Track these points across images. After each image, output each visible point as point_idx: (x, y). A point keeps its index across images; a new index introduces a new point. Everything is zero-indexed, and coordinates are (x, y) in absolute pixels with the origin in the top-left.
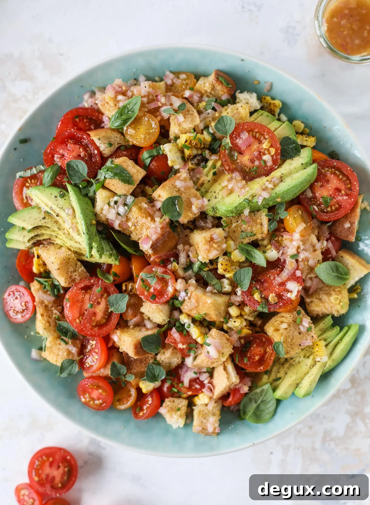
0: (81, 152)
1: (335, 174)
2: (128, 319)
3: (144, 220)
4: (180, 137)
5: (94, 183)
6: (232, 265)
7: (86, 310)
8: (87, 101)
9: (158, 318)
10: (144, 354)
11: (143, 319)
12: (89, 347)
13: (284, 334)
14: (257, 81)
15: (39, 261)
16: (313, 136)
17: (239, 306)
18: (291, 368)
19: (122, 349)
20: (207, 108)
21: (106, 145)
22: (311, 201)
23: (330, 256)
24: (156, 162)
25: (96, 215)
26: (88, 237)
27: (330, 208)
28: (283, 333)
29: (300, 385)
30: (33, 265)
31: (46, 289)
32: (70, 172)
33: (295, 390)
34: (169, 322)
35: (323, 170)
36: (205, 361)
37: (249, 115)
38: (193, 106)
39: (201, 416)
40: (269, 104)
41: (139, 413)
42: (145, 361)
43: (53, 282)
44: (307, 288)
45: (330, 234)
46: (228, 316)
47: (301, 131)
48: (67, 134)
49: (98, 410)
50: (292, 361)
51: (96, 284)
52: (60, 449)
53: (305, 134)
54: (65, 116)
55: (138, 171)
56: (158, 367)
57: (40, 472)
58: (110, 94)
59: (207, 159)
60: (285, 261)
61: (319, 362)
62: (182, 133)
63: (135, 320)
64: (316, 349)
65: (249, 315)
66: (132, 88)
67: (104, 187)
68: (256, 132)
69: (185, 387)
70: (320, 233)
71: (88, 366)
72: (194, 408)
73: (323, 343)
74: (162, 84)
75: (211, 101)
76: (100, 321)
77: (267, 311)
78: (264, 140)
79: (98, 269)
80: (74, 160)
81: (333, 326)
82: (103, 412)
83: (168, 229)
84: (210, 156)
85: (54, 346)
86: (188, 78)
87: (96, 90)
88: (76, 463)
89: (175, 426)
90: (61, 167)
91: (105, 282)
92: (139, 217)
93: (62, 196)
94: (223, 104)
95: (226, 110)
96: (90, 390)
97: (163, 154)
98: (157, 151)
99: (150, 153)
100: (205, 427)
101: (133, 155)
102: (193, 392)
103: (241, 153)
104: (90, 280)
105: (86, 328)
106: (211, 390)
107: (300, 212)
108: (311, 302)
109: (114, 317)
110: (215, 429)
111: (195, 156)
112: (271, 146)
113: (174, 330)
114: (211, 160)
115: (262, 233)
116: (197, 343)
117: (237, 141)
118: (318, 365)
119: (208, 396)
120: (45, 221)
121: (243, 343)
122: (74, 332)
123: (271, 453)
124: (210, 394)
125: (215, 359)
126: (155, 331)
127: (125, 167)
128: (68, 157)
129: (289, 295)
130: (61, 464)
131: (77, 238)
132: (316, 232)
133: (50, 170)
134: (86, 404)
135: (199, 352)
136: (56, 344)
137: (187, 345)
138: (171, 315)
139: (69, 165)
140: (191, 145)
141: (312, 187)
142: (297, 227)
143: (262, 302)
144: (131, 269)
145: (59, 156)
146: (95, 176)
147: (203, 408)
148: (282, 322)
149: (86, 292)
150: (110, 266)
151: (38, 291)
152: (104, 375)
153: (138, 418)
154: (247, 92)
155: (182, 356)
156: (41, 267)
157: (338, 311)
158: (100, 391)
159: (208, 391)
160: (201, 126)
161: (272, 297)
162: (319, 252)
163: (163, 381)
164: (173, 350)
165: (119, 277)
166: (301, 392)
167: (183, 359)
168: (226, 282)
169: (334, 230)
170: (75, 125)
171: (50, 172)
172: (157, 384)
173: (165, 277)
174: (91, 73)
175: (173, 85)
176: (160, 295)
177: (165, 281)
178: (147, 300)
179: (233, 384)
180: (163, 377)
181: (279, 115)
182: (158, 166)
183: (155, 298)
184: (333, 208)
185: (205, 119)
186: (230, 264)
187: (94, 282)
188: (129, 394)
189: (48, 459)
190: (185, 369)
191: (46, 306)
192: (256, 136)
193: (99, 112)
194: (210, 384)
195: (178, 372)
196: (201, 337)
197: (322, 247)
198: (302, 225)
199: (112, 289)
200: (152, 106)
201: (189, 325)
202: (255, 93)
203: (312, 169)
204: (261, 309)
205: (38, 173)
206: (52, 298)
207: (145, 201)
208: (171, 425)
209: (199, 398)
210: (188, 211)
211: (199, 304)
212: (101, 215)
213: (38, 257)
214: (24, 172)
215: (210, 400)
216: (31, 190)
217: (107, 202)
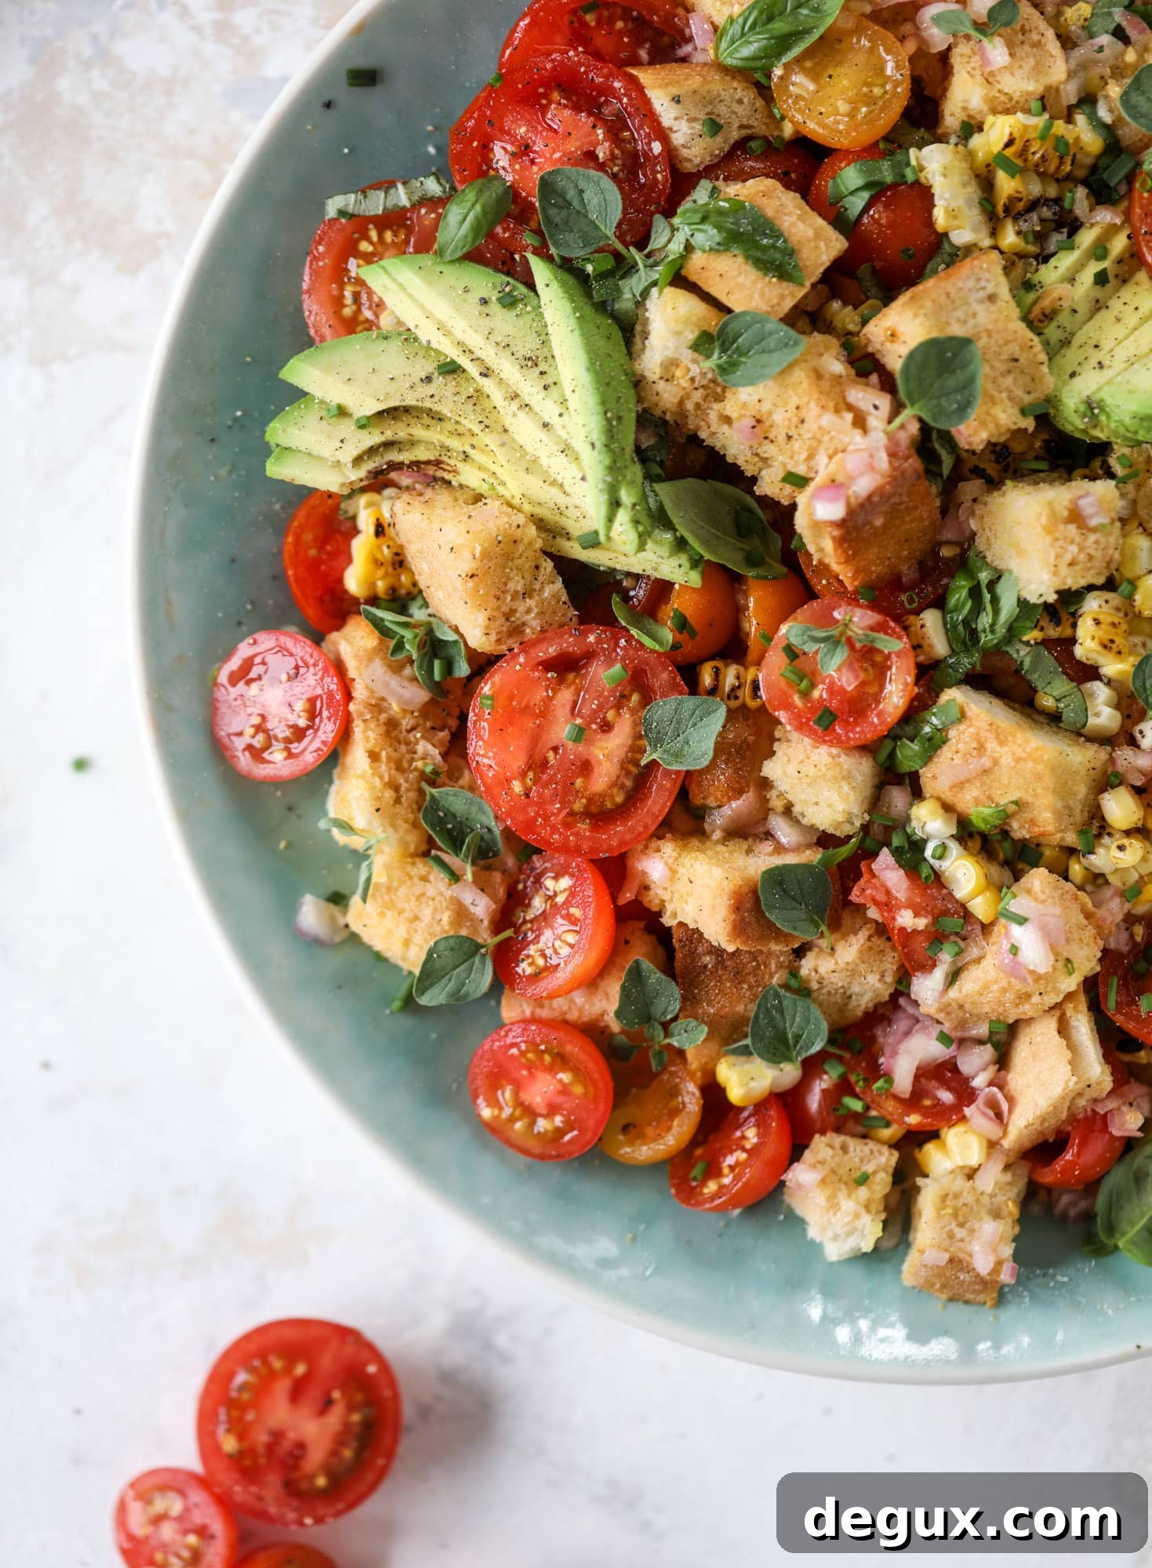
0: (597, 143)
2: (711, 802)
3: (828, 419)
4: (986, 128)
5: (641, 265)
6: (1132, 632)
7: (555, 749)
9: (830, 806)
10: (762, 938)
11: (765, 810)
12: (538, 904)
15: (379, 547)
17: (1141, 791)
19: (675, 915)
20: (1095, 29)
21: (698, 126)
24: (887, 206)
25: (638, 383)
26: (607, 461)
30: (349, 562)
31: (400, 657)
32: (552, 212)
34: (865, 828)
36: (995, 987)
38: (1043, 13)
39: (949, 1211)
41: (704, 1182)
42: (755, 975)
43: (430, 631)
46: (1096, 826)
48: (549, 66)
49: (542, 1157)
51: (603, 649)
52: (345, 1333)
55: (818, 235)
56: (801, 1004)
57: (250, 1416)
59: (1077, 219)
62: (995, 112)
63: (737, 807)
67: (680, 281)
69: (896, 1097)
71: (529, 971)
72: (920, 1181)
76: (603, 796)
79: (615, 599)
80: (567, 168)
82: (553, 1173)
83: (914, 463)
84: (1091, 211)
85: (401, 883)
88: (396, 1397)
89: (834, 1252)
90: (513, 193)
91: (642, 645)
92: (812, 405)
93: (508, 300)
96: (525, 1073)
97: (917, 182)
98: (893, 167)
99: (868, 172)
100: (961, 1256)
101: (793, 176)
102: (925, 1116)
104: (584, 634)
105: (546, 818)
106: (999, 1115)
109: (661, 787)
110: (999, 1263)
111: (1034, 205)
113: (885, 857)
114: (1092, 225)
116: (967, 915)
119: (980, 1135)
120: (431, 389)
121: (1138, 939)
122: (487, 837)
124: (992, 1129)
125: (1038, 978)
126: (813, 856)
127: (769, 212)
128: (549, 155)
130: (336, 1395)
131: (556, 465)
133: (471, 196)
134: (494, 1129)
135: (974, 952)
136: (411, 878)
137: (930, 917)
138: (876, 801)
139: (547, 186)
140: (1026, 160)
144: (737, 612)
145: (509, 148)
146: (642, 243)
147: (960, 1183)
149: (561, 680)
150: (662, 589)
151: (370, 658)
152: (585, 1019)
153: (699, 1204)
155: (901, 968)
156: (381, 572)
158: (565, 1077)
159: (984, 1114)
160: (1070, 94)
163: (812, 1067)
164: (869, 939)
165: (693, 634)
167: (904, 978)
168: (1101, 691)
170: (580, 37)
171: (473, 205)
172: (789, 1073)
173: (879, 645)
176: (850, 713)
177: (874, 664)
178: (800, 727)
179: (1089, 1094)
180: (817, 1047)
182: (891, 225)
183: (832, 722)
185: (1085, 66)
186: (1125, 626)
187: (599, 641)
188: (673, 1104)
189: (289, 1369)
190: (900, 1025)
191: (392, 725)
194: (995, 1089)
195: (873, 1039)
196: (988, 894)
199: (663, 676)
201: (944, 846)
205: (416, 206)
206: (420, 695)
207: (834, 352)
208: (820, 1246)
209: (944, 1147)
210: (994, 403)
211: (996, 762)
212: (661, 386)
213: (380, 530)
214: (360, 196)
215: (989, 1155)
216: (383, 268)
217: (691, 336)
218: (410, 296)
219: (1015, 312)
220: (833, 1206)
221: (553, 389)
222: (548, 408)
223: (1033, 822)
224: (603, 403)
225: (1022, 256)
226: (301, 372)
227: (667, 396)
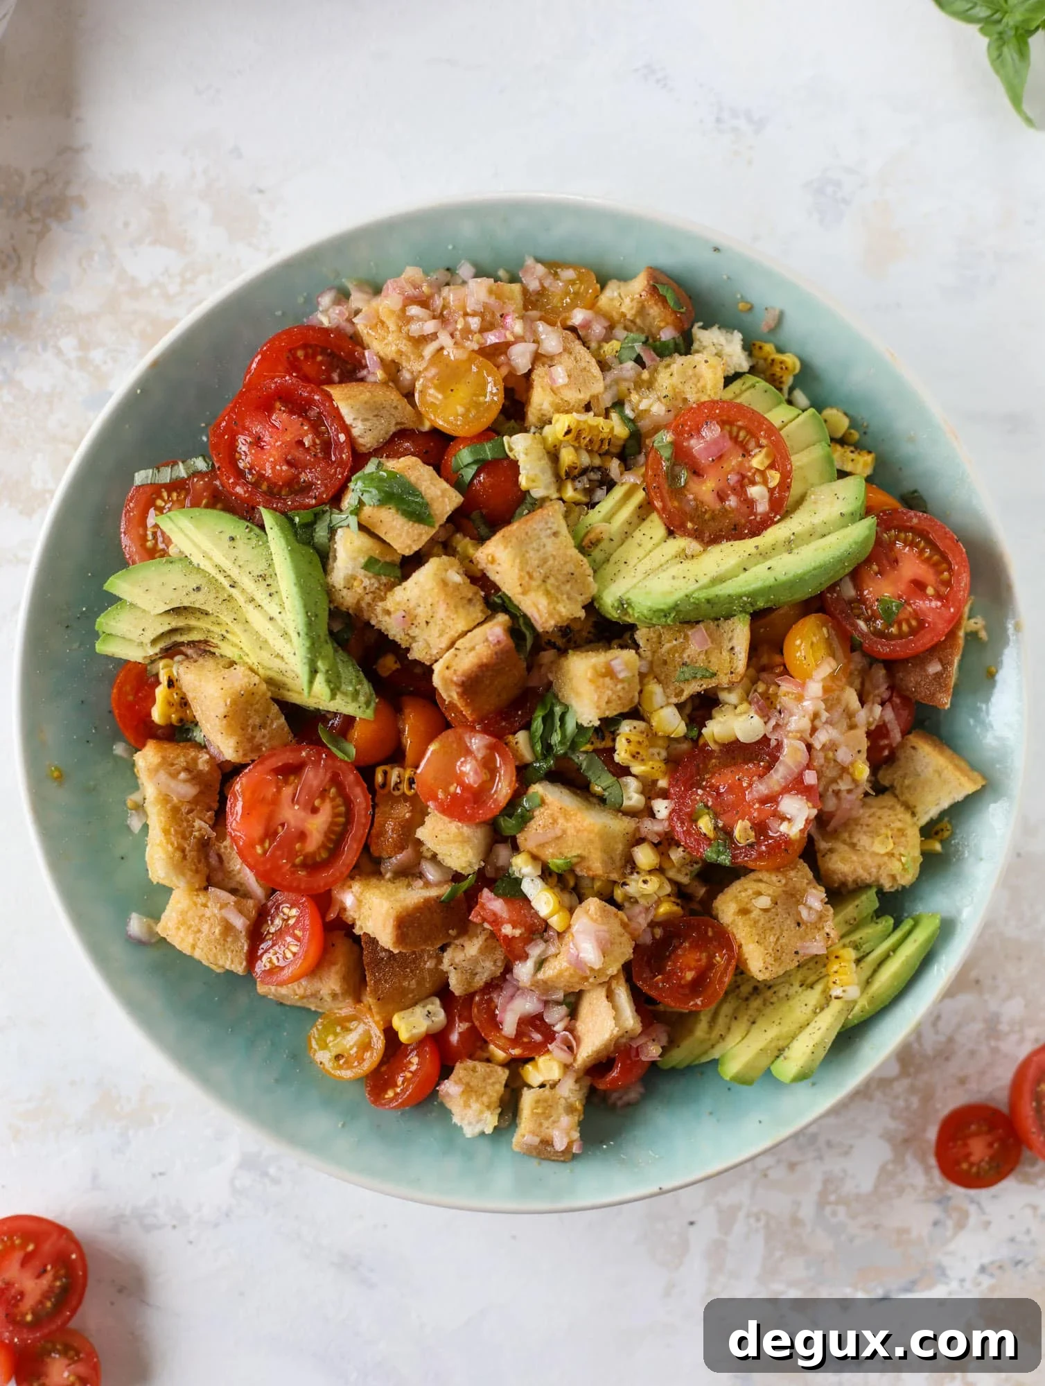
0: (304, 435)
1: (912, 544)
2: (385, 855)
4: (553, 422)
6: (652, 745)
7: (283, 825)
8: (325, 312)
9: (458, 857)
10: (415, 944)
11: (419, 859)
12: (278, 922)
13: (762, 922)
14: (747, 302)
15: (172, 694)
16: (870, 452)
17: (656, 846)
18: (768, 1011)
19: (361, 928)
20: (623, 357)
21: (369, 424)
22: (852, 609)
23: (886, 742)
24: (488, 475)
25: (329, 591)
26: (307, 645)
27: (896, 626)
28: (759, 920)
29: (786, 1053)
30: (153, 701)
31: (176, 767)
33: (773, 1062)
34: (481, 870)
35: (885, 535)
36: (566, 973)
37: (722, 384)
38: (588, 348)
39: (540, 1110)
40: (769, 361)
41: (386, 1090)
42: (415, 964)
44: (824, 818)
45: (892, 688)
46: (629, 867)
47: (839, 435)
48: (273, 386)
50: (769, 993)
51: (312, 761)
53: (849, 445)
54: (271, 341)
55: (444, 492)
58: (389, 302)
59: (612, 480)
60: (779, 746)
61: (837, 998)
62: (558, 411)
63: (400, 858)
64: (835, 967)
65: (679, 871)
66: (446, 290)
68: (740, 428)
69: (506, 1038)
70: (868, 685)
71: (268, 967)
72: (523, 1090)
73: (851, 954)
74: (516, 287)
75: (634, 341)
76: (313, 855)
77: (727, 863)
78: (757, 450)
79: (320, 726)
81: (878, 914)
84: (621, 474)
85: (190, 908)
86: (580, 278)
87: (351, 286)
89: (469, 1132)
91: (337, 757)
92: (441, 603)
94: (663, 351)
95: (668, 366)
97: (509, 459)
98: (493, 449)
99: (475, 453)
100: (547, 1138)
101: (431, 453)
102: (524, 1049)
103: (697, 472)
104: (299, 751)
106: (570, 1048)
107: (825, 630)
108: (831, 851)
109: (351, 847)
110: (570, 1143)
111: (584, 471)
112: (772, 466)
113: (489, 892)
114: (622, 484)
115: (732, 673)
116: (547, 927)
117: (693, 442)
118: (836, 1006)
119: (559, 1061)
120: (200, 595)
121: (658, 937)
123: (692, 1223)
124: (566, 1057)
125: (592, 968)
126: (446, 890)
127: (413, 479)
128: (273, 444)
129: (784, 828)
131: (279, 644)
132: (857, 682)
135: (553, 950)
136: (195, 904)
137: (523, 929)
138: (488, 853)
140: (579, 442)
141: (856, 574)
142: (817, 666)
143: (716, 839)
144: (400, 733)
145: (249, 440)
147: (547, 1092)
148: (759, 894)
149: (286, 782)
150: (349, 721)
151: (157, 769)
153: (381, 1105)
154: (719, 328)
155: (506, 957)
156: (173, 709)
157: (893, 877)
159: (562, 1049)
160: (607, 401)
161: (741, 830)
162: (861, 733)
163: (453, 1018)
164: (486, 940)
166: (788, 1068)
167: (509, 964)
168: (632, 784)
169: (902, 679)
170: (294, 366)
172: (438, 1023)
174: (341, 246)
175: (542, 292)
176: (476, 801)
177: (490, 770)
178: (442, 811)
179: (627, 1035)
181: (791, 390)
182: (492, 486)
184: (905, 627)
185: (617, 382)
186: (646, 743)
187: (308, 756)
188: (367, 1043)
190: (506, 993)
191: (175, 810)
192: (737, 436)
193: (356, 341)
194: (567, 1033)
195: (492, 999)
196: (560, 914)
197: (871, 719)
198: (829, 664)
199: (351, 777)
200: (492, 338)
201: (533, 882)
202: (740, 331)
203: (863, 529)
204: (715, 856)
205: (189, 478)
206: (191, 791)
207: (455, 568)
208: (461, 1128)
209: (536, 1066)
210: (558, 602)
211: (564, 832)
212: (345, 592)
213: (171, 683)
214: (156, 471)
215: (565, 1073)
216: (169, 517)
217: (363, 560)
218: (186, 535)
219: (571, 542)
220: (467, 1105)
221: (275, 597)
222: (273, 609)
223: (589, 869)
224: (305, 606)
225: (577, 504)
226: (118, 585)
227: (348, 599)
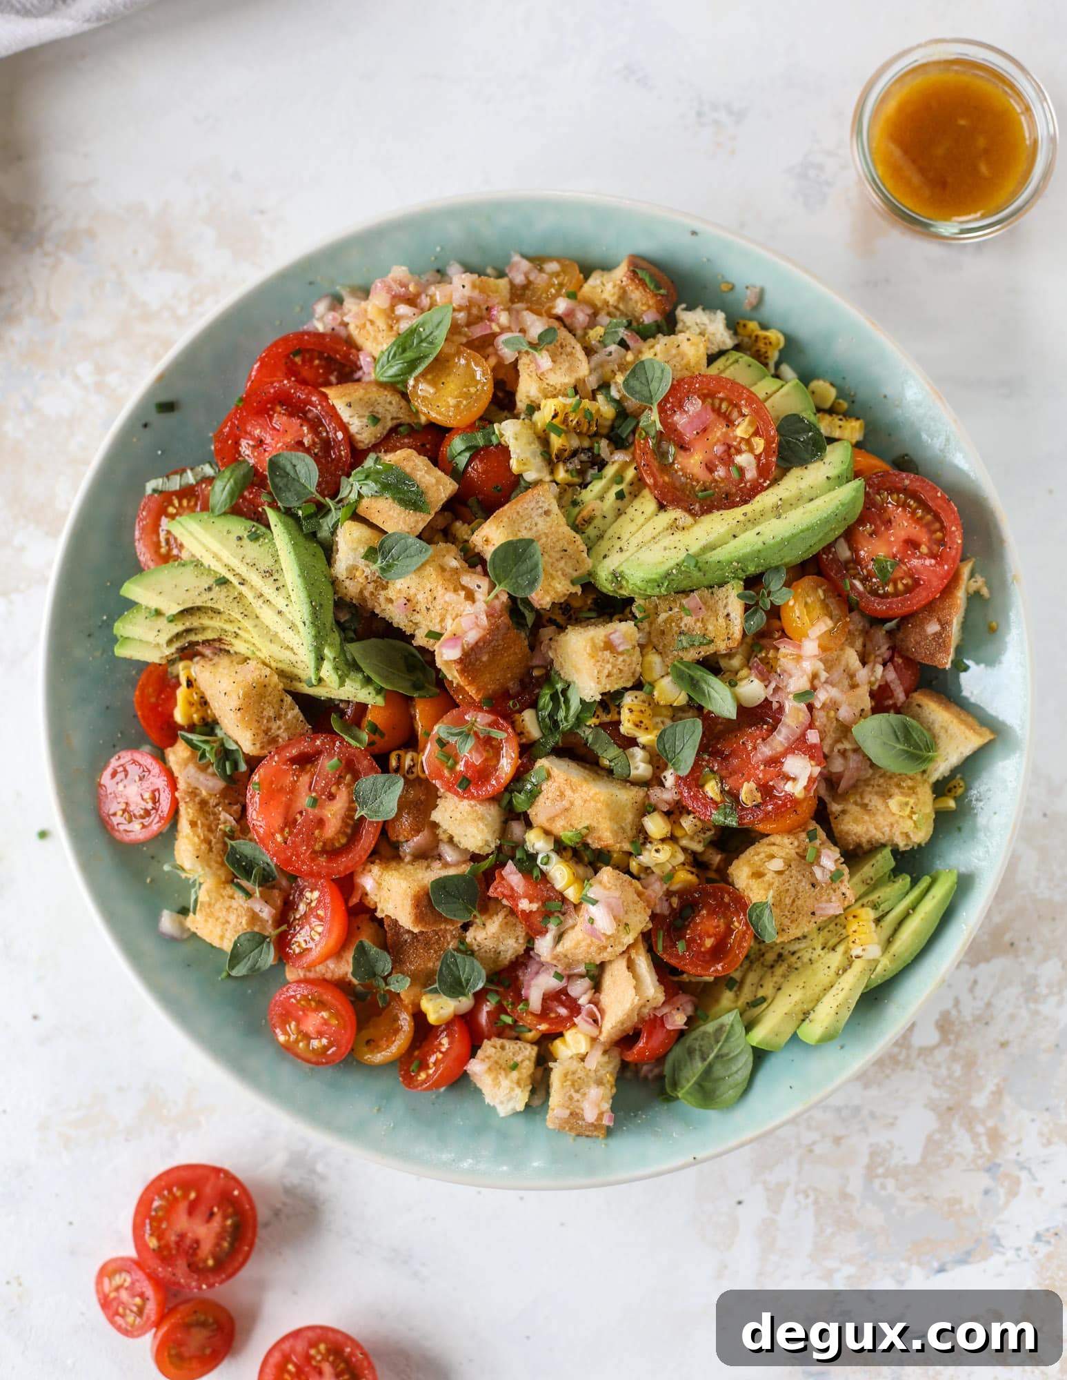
0: (304, 435)
1: (905, 506)
2: (401, 838)
3: (450, 596)
4: (541, 407)
5: (333, 508)
6: (654, 715)
7: (301, 813)
8: (321, 319)
9: (473, 837)
10: (435, 922)
11: (436, 841)
12: (302, 908)
13: (776, 884)
14: (727, 283)
16: (858, 419)
17: (668, 814)
18: (792, 977)
19: (383, 911)
20: (607, 342)
21: (365, 420)
22: (847, 570)
23: (891, 702)
24: (481, 461)
25: (334, 582)
26: (313, 633)
27: (891, 585)
28: (773, 883)
29: (811, 1017)
30: (175, 704)
31: (204, 761)
32: (277, 480)
33: (798, 1027)
34: (499, 848)
35: (878, 497)
36: (583, 944)
37: (704, 361)
38: (574, 335)
39: (569, 1083)
40: (753, 338)
41: (418, 1074)
42: (438, 944)
43: (222, 745)
44: (834, 779)
45: (893, 649)
46: (642, 838)
47: (827, 405)
48: (272, 391)
49: (317, 1063)
50: (794, 959)
51: (326, 749)
52: (217, 1171)
53: (838, 414)
54: (269, 349)
55: (438, 482)
56: (468, 960)
57: (164, 1226)
58: (379, 300)
59: (603, 460)
60: (781, 708)
61: (858, 957)
62: (546, 397)
63: (417, 841)
64: (853, 926)
65: (692, 838)
66: (432, 290)
67: (356, 517)
68: (722, 400)
69: (532, 1014)
70: (869, 646)
71: (297, 950)
72: (551, 1064)
73: (868, 914)
74: (503, 283)
75: (617, 325)
76: (332, 840)
77: (734, 824)
78: (740, 420)
79: (334, 716)
80: (286, 453)
81: (896, 872)
82: (328, 1072)
83: (505, 620)
84: (611, 454)
85: (217, 900)
86: (564, 270)
87: (344, 293)
88: (253, 1208)
89: (503, 1111)
90: (254, 471)
91: (350, 744)
92: (439, 588)
93: (254, 536)
94: (646, 334)
95: (652, 347)
96: (301, 1013)
97: (500, 444)
98: (484, 436)
99: (467, 440)
100: (578, 1111)
101: (428, 446)
102: (552, 1025)
103: (683, 447)
104: (313, 740)
105: (298, 856)
106: (595, 1021)
107: (820, 592)
108: (844, 812)
109: (368, 832)
110: (601, 1115)
111: (575, 453)
112: (756, 433)
113: (510, 866)
114: (613, 463)
115: (729, 639)
116: (564, 900)
117: (676, 418)
118: (858, 966)
119: (585, 1034)
120: (211, 595)
121: (675, 906)
122: (267, 868)
123: (740, 1203)
124: (592, 1030)
125: (608, 937)
126: (465, 869)
127: (408, 470)
128: (274, 445)
129: (789, 787)
130: (215, 1209)
131: (288, 637)
132: (859, 643)
133: (227, 474)
134: (288, 1048)
135: (570, 922)
136: (223, 897)
137: (540, 903)
138: (504, 832)
139: (273, 464)
140: (567, 426)
141: (849, 534)
142: (813, 625)
143: (722, 802)
144: (413, 718)
145: (251, 443)
146: (334, 494)
147: (575, 1065)
148: (772, 857)
149: (302, 769)
150: (362, 708)
151: (185, 763)
152: (336, 976)
153: (415, 1087)
154: (704, 309)
155: (527, 934)
156: (194, 709)
157: (907, 835)
158: (325, 1014)
159: (587, 1021)
160: (592, 382)
161: (748, 792)
162: (864, 691)
163: (480, 997)
164: (506, 916)
165: (382, 735)
166: (812, 1031)
167: (530, 940)
168: (638, 753)
169: (902, 641)
170: (292, 371)
171: (229, 480)
172: (465, 1003)
173: (493, 735)
174: (333, 253)
175: (528, 285)
176: (480, 778)
177: (492, 746)
178: (449, 790)
179: (650, 1005)
180: (480, 986)
181: (777, 365)
182: (485, 472)
183: (469, 785)
184: (900, 586)
185: (601, 365)
186: (649, 712)
187: (323, 743)
188: (396, 1026)
189: (186, 1195)
190: (532, 968)
191: (203, 804)
192: (720, 407)
193: (352, 345)
194: (592, 1006)
195: (517, 978)
196: (576, 885)
197: (873, 679)
198: (825, 623)
199: (366, 763)
200: (478, 331)
201: (548, 857)
202: (723, 310)
203: (851, 491)
204: (721, 818)
205: (199, 483)
206: (219, 784)
207: (453, 554)
208: (494, 1107)
209: (565, 1042)
210: (553, 578)
211: (572, 804)
212: (347, 583)
213: (190, 684)
214: (165, 479)
215: (592, 1046)
216: (180, 523)
217: (362, 550)
218: (196, 538)
219: (563, 520)
220: (496, 1083)
221: (282, 590)
222: (280, 602)
223: (600, 839)
224: (309, 596)
225: (570, 485)
226: (131, 590)
227: (352, 589)
